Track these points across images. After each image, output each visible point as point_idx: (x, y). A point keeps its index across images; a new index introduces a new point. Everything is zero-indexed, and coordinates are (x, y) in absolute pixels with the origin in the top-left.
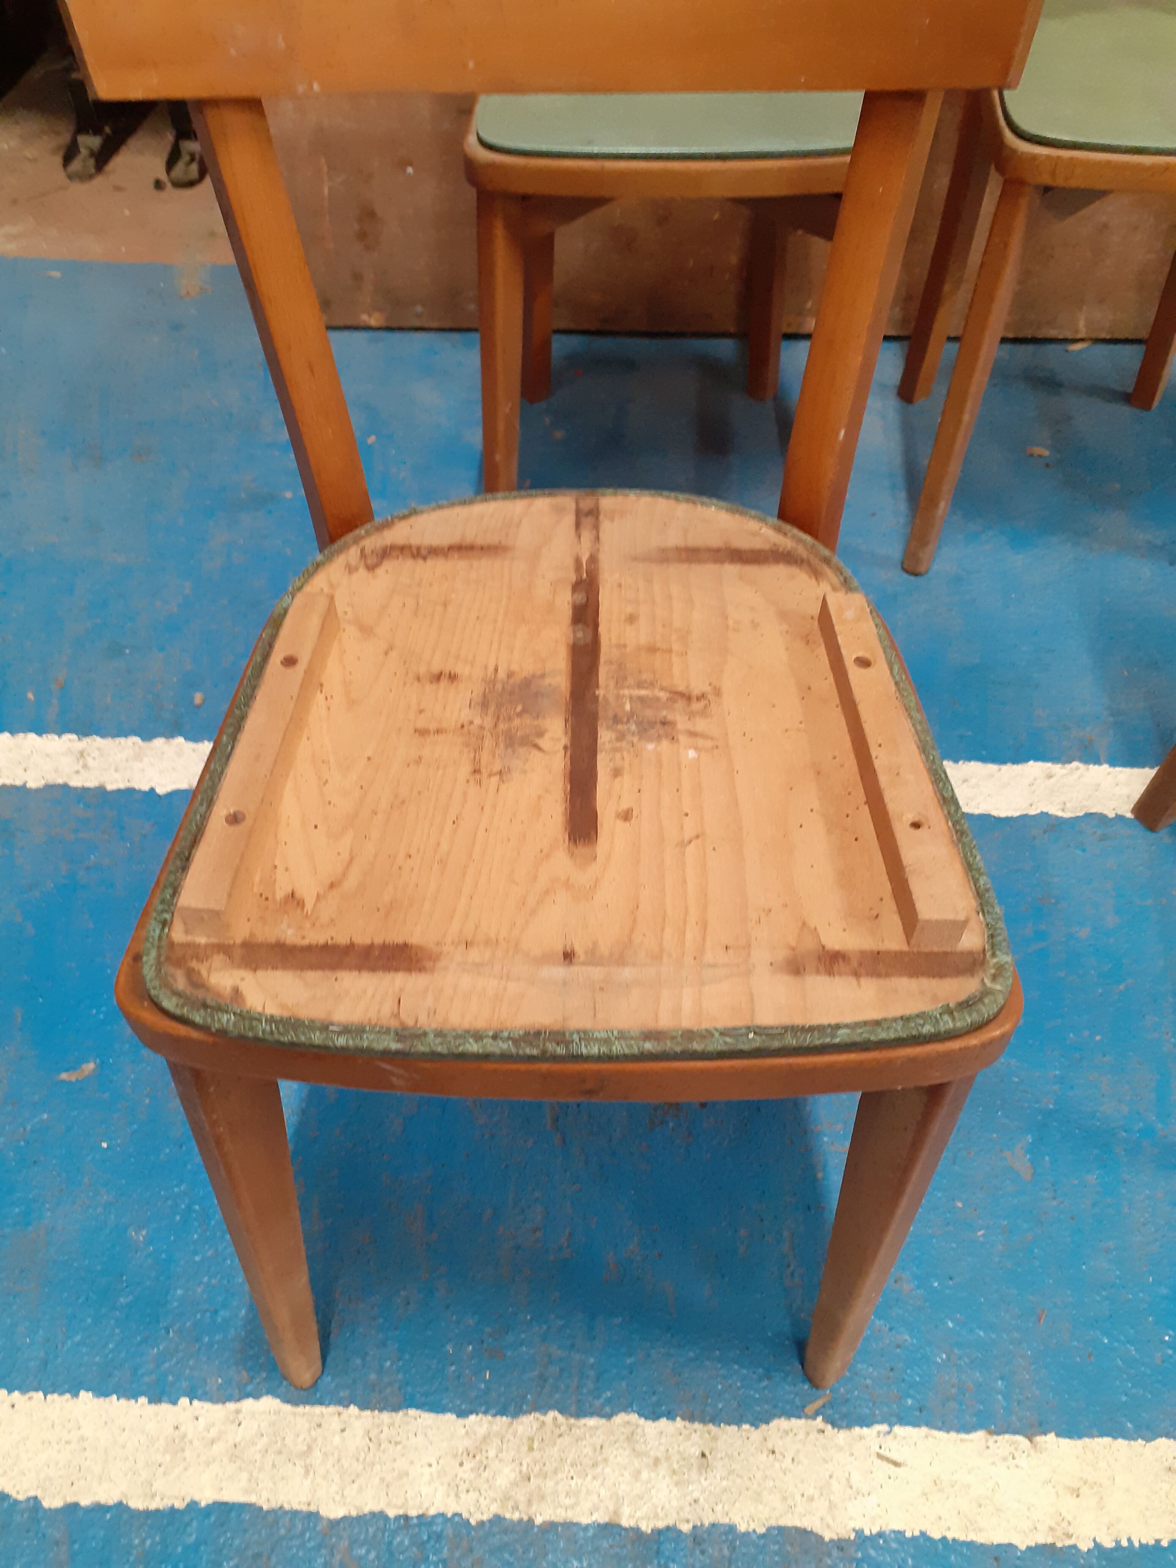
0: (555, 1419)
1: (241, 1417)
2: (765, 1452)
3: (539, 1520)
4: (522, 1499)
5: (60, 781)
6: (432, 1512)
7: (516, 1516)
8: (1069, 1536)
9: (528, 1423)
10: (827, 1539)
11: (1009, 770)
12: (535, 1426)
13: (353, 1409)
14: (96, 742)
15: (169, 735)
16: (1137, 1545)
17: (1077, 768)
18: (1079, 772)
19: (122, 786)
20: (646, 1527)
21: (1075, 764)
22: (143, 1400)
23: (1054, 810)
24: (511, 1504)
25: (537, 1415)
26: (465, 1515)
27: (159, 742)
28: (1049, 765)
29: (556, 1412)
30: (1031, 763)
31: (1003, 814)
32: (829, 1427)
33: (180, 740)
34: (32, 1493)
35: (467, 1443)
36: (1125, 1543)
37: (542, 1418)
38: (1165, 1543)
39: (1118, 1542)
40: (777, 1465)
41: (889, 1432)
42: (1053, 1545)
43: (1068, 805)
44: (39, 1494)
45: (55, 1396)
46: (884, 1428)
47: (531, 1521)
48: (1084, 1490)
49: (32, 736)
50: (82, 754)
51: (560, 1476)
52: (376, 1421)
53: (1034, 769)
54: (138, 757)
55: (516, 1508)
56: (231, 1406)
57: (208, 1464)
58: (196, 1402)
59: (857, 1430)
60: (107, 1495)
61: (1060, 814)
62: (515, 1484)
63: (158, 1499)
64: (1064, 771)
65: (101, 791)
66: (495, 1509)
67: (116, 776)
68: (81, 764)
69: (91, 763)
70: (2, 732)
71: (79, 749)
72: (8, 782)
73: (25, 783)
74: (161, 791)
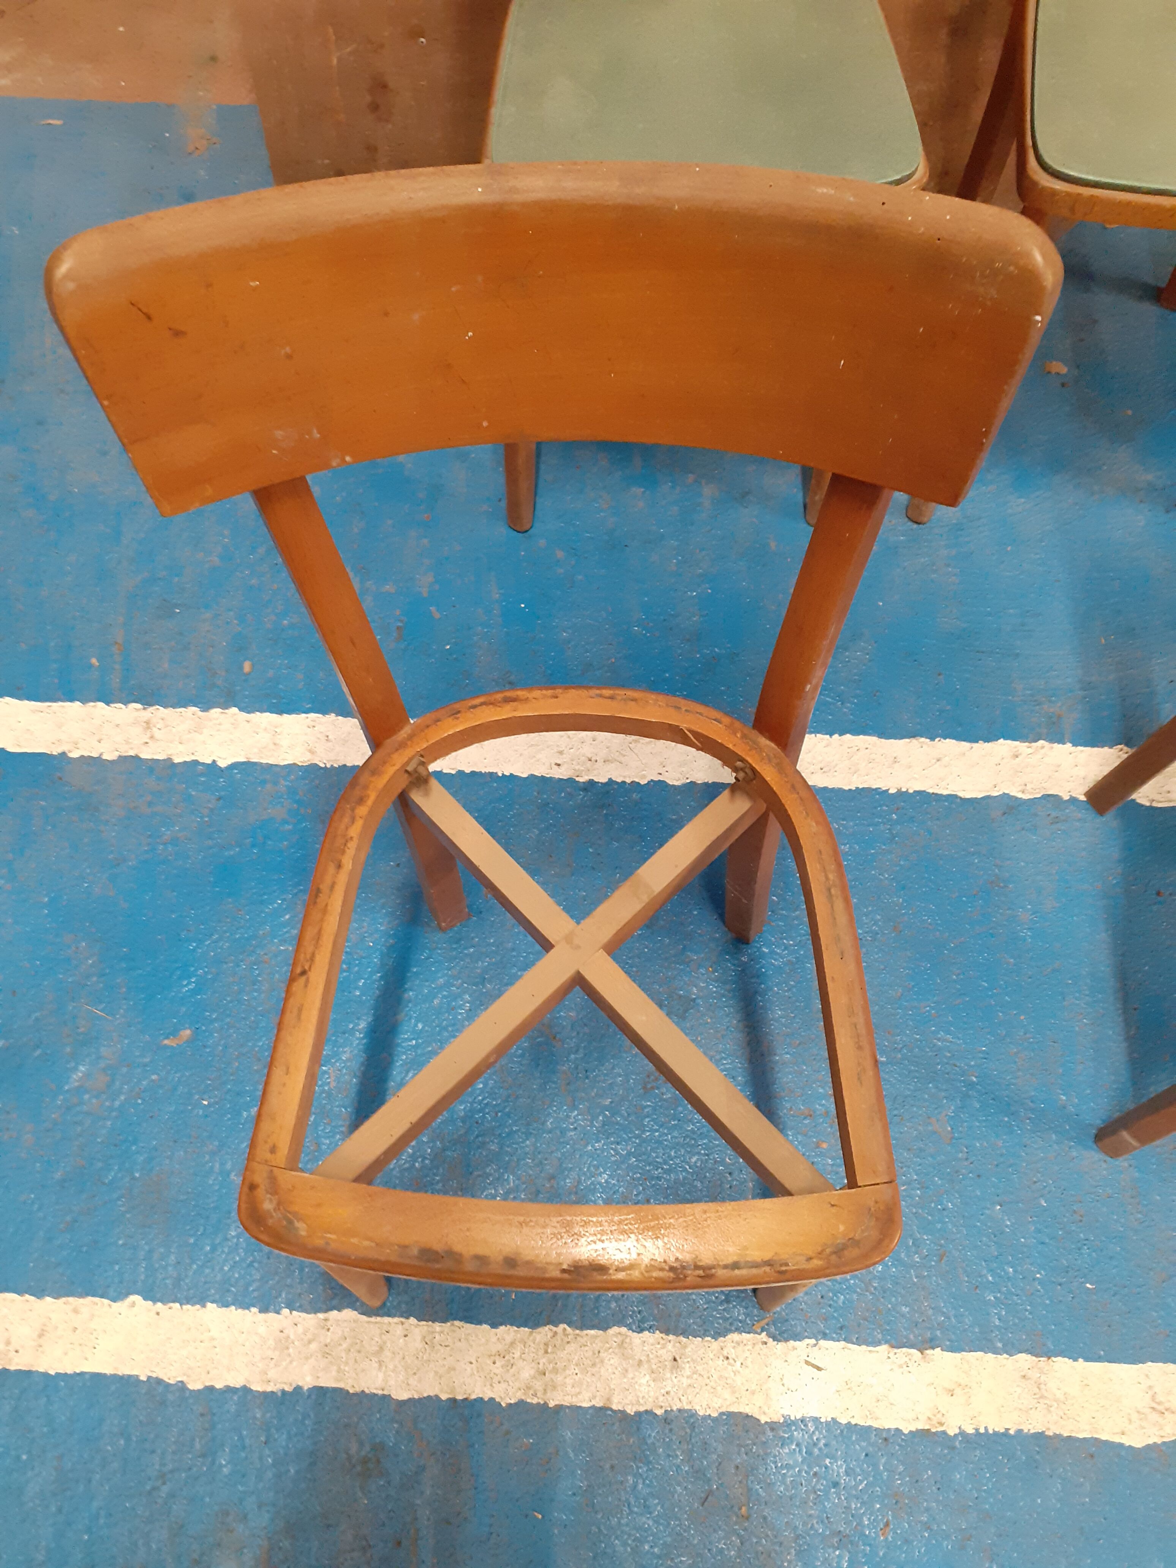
0: (565, 1329)
1: (329, 1324)
2: (721, 1358)
3: (551, 1404)
4: (539, 1388)
5: (132, 753)
6: (473, 1397)
7: (535, 1401)
8: (941, 1424)
9: (545, 1332)
10: (763, 1422)
11: (981, 747)
12: (550, 1334)
13: (412, 1320)
14: (159, 712)
15: (225, 706)
16: (991, 1432)
17: (1043, 747)
18: (1043, 751)
19: (188, 759)
20: (631, 1410)
21: (1041, 742)
22: (254, 1310)
23: (1015, 792)
24: (531, 1392)
25: (551, 1327)
26: (498, 1400)
27: (216, 712)
28: (1017, 743)
29: (565, 1326)
30: (1001, 741)
31: (968, 795)
32: (771, 1340)
33: (234, 710)
34: (179, 1379)
35: (500, 1347)
36: (982, 1431)
37: (554, 1329)
38: (1012, 1432)
39: (977, 1430)
40: (730, 1367)
41: (815, 1345)
42: (928, 1430)
43: (1029, 787)
44: (184, 1379)
45: (189, 1307)
46: (813, 1341)
47: (546, 1404)
48: (958, 1391)
49: (100, 705)
50: (148, 724)
51: (567, 1372)
52: (430, 1329)
53: (1003, 747)
54: (198, 730)
55: (535, 1395)
56: (321, 1316)
57: (307, 1358)
58: (294, 1312)
59: (792, 1343)
60: (236, 1382)
61: (1020, 795)
62: (534, 1377)
63: (272, 1384)
64: (1030, 751)
65: (168, 763)
66: (520, 1395)
67: (181, 748)
68: (149, 735)
69: (157, 734)
70: (71, 700)
71: (145, 719)
72: (86, 754)
73: (101, 754)
74: (222, 764)
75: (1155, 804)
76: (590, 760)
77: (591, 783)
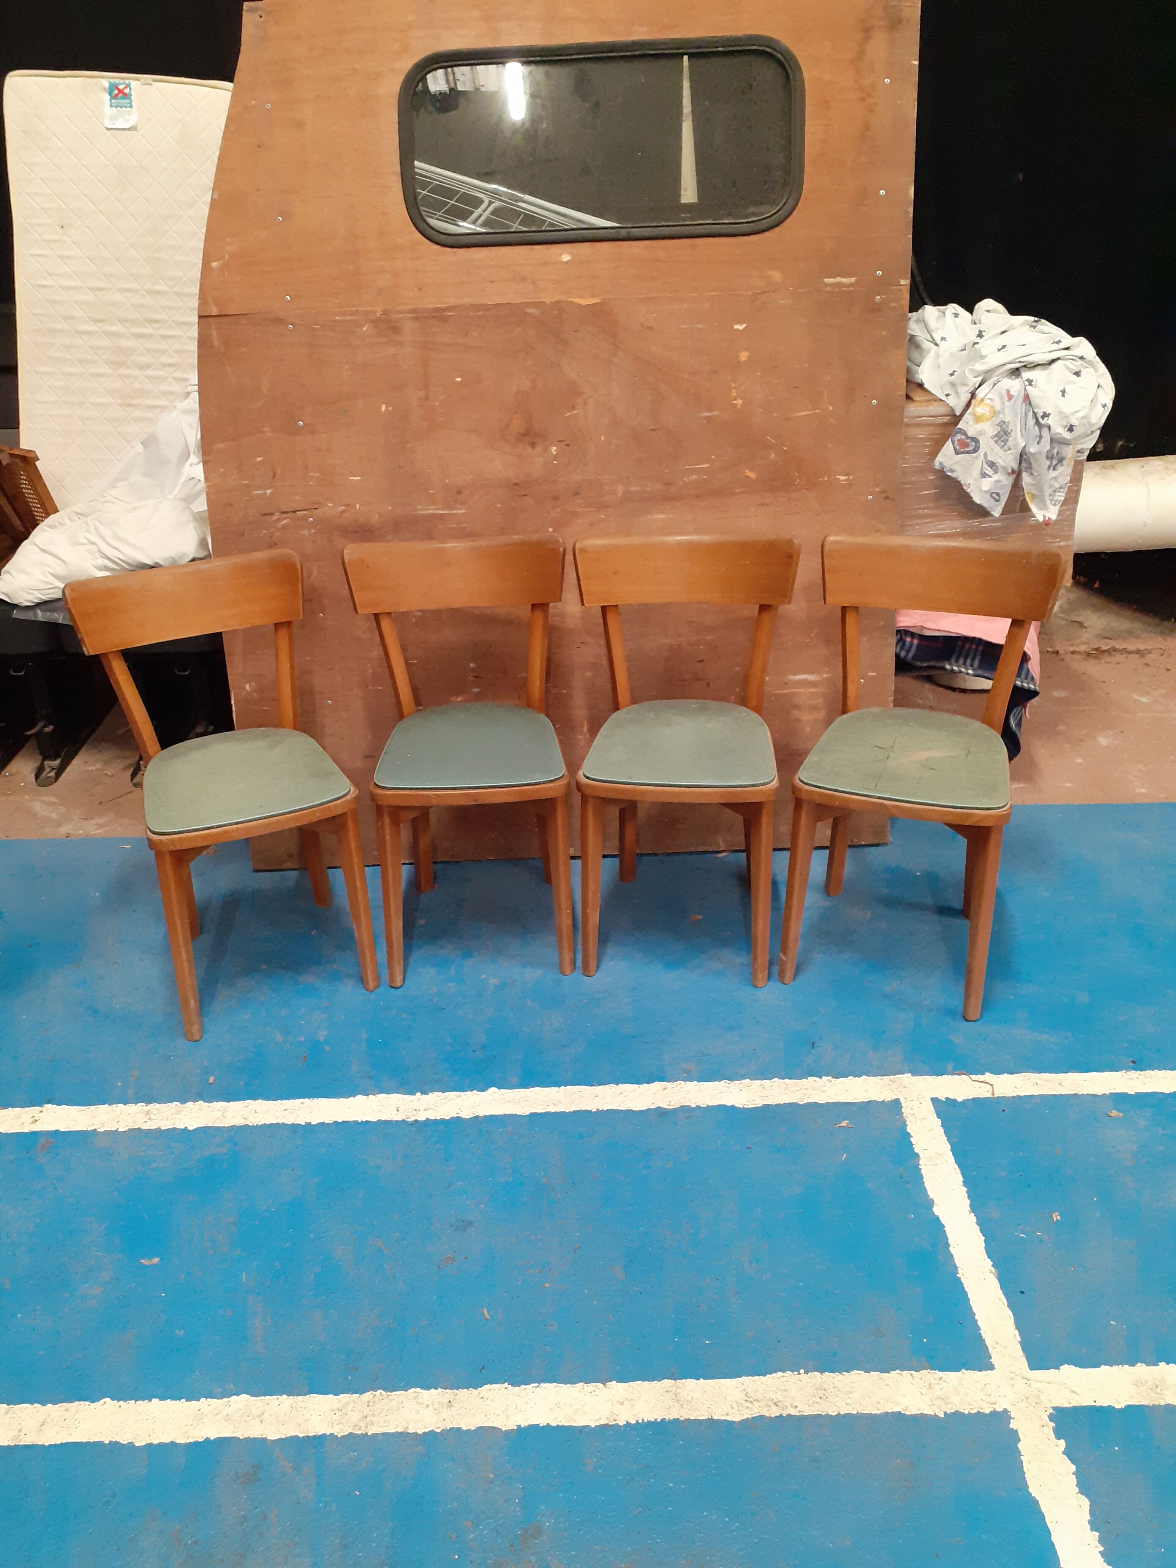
0: (381, 1393)
1: (230, 1403)
2: (479, 1398)
3: (370, 1433)
4: (362, 1424)
5: (137, 1127)
6: (320, 1433)
7: (360, 1432)
8: (615, 1420)
9: (368, 1395)
10: (504, 1430)
11: (645, 1086)
12: (372, 1396)
13: (285, 1396)
14: (156, 1106)
15: (196, 1101)
16: (646, 1421)
17: (680, 1084)
18: (680, 1086)
20: (420, 1432)
21: (679, 1082)
22: (183, 1400)
23: (664, 1106)
24: (358, 1427)
25: (372, 1392)
26: (336, 1434)
27: (190, 1104)
28: (666, 1083)
29: (381, 1391)
30: (656, 1083)
31: (637, 1109)
32: (510, 1386)
33: (201, 1102)
34: (130, 1441)
35: (339, 1405)
36: (640, 1421)
37: (374, 1393)
38: (659, 1420)
39: (637, 1421)
40: (484, 1403)
41: (538, 1386)
42: (607, 1424)
43: (672, 1103)
44: (133, 1441)
45: (141, 1401)
46: (537, 1385)
47: (367, 1433)
48: (626, 1402)
49: (120, 1105)
50: (148, 1112)
51: (381, 1415)
52: (295, 1400)
53: (657, 1085)
54: (178, 1113)
55: (360, 1429)
56: (225, 1400)
57: (214, 1423)
58: (208, 1399)
59: (523, 1387)
60: (166, 1439)
61: (667, 1107)
62: (360, 1420)
63: (190, 1438)
64: (673, 1086)
65: (159, 1130)
66: (350, 1430)
67: (167, 1122)
68: (148, 1117)
69: (153, 1117)
70: (104, 1104)
71: (147, 1110)
72: (108, 1129)
73: (118, 1129)
74: (190, 1128)
75: (745, 1106)
76: (416, 1110)
77: (416, 1121)
